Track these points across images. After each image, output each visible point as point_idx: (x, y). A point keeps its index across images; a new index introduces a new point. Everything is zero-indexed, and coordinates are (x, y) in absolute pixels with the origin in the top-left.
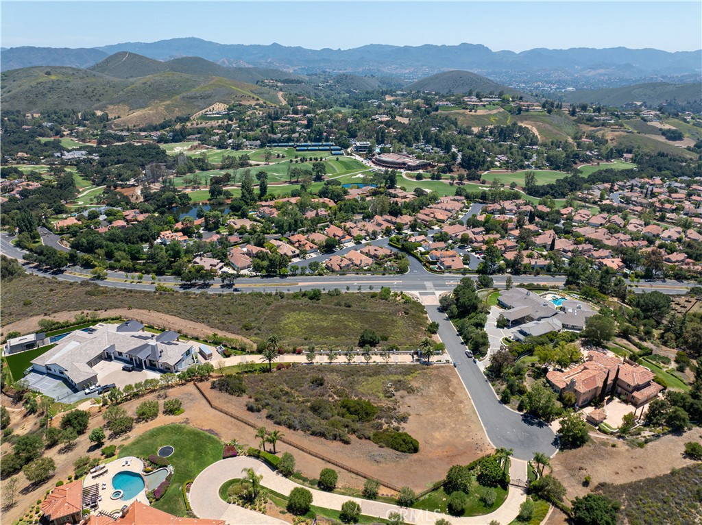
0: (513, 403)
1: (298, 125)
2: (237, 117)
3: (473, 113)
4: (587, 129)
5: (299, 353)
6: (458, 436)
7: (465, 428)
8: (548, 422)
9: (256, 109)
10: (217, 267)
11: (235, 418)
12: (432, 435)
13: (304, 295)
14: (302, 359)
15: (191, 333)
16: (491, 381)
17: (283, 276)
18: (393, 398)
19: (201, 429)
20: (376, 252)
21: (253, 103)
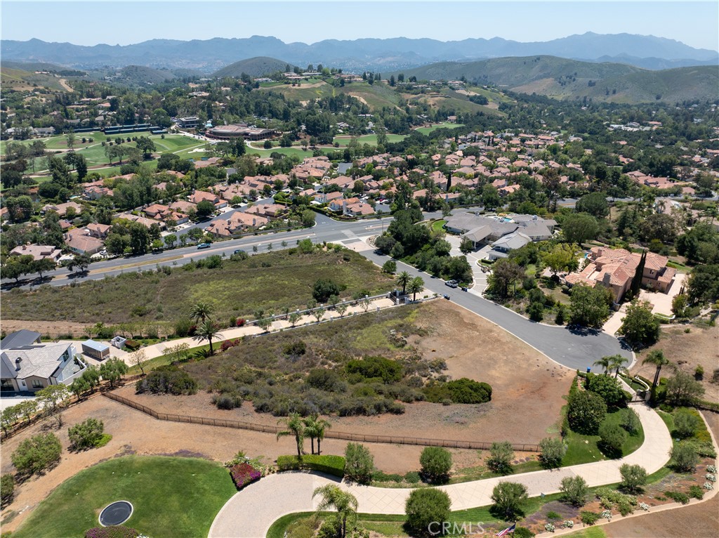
0: (547, 318)
1: (99, 108)
2: (11, 104)
3: (296, 87)
4: (409, 97)
5: (241, 324)
6: (519, 367)
7: (518, 356)
8: (599, 328)
9: (36, 95)
10: (53, 255)
11: (209, 424)
12: (489, 375)
13: (199, 266)
14: (252, 330)
15: (54, 333)
16: (503, 304)
17: (158, 251)
18: (407, 347)
19: (165, 455)
20: (267, 210)
21: (31, 89)
